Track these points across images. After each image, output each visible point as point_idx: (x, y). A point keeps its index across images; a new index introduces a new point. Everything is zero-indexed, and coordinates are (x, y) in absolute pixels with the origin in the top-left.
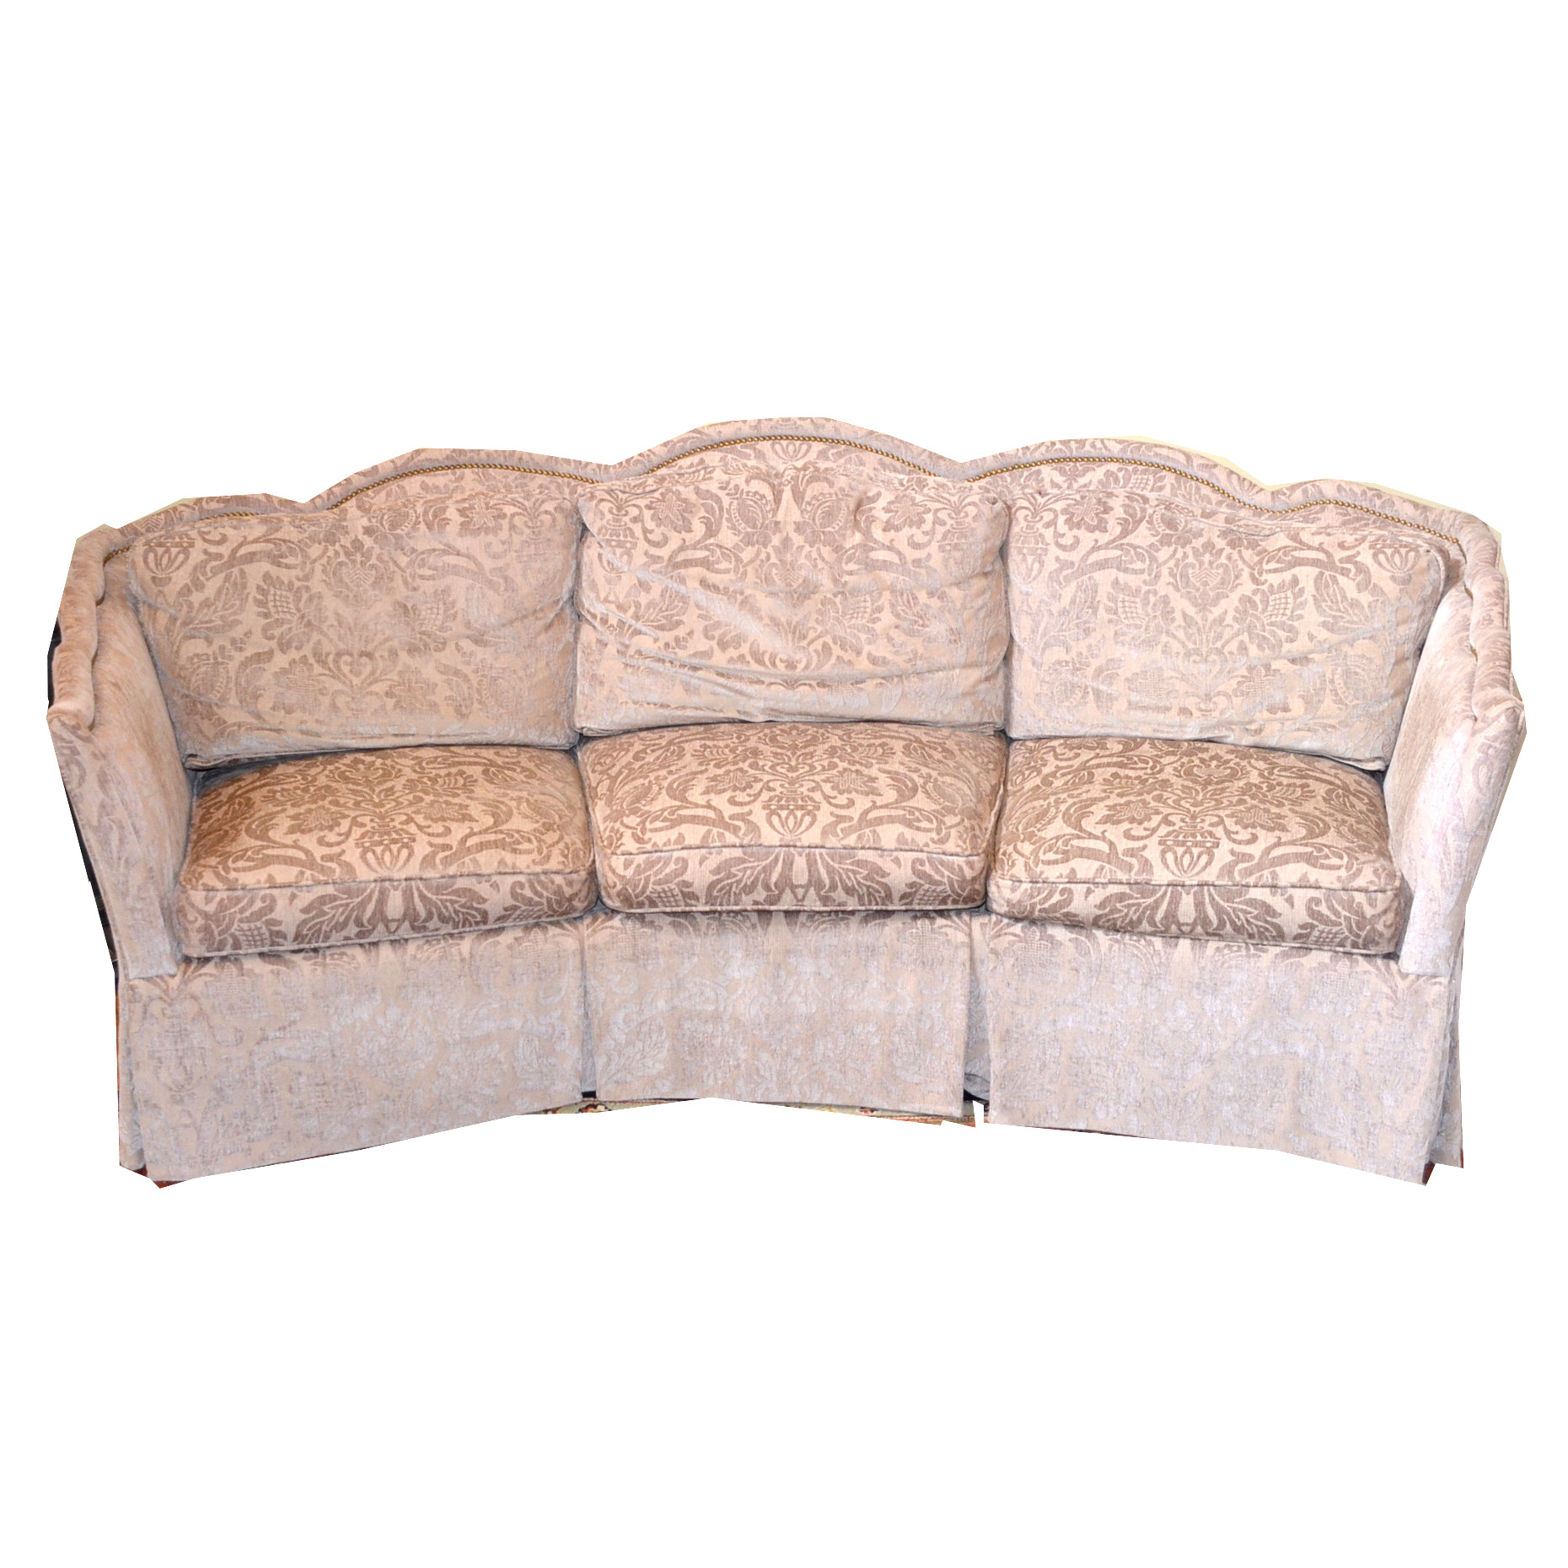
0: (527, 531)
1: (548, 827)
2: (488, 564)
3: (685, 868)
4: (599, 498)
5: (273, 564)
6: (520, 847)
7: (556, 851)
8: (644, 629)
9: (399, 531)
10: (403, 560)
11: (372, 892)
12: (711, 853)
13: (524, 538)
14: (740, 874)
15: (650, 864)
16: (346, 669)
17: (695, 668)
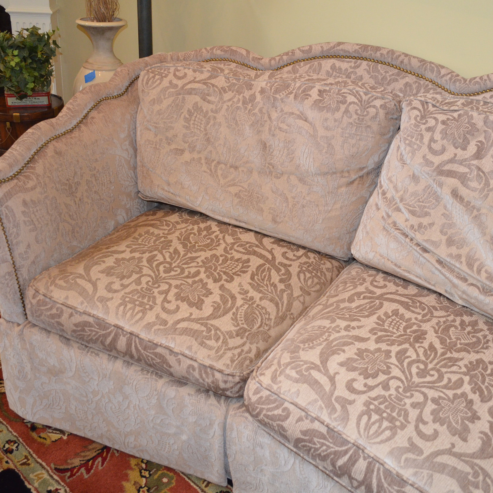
0: (355, 116)
1: (240, 333)
2: (321, 132)
3: (287, 417)
4: (413, 106)
5: (202, 98)
6: (208, 342)
7: (229, 354)
8: (403, 210)
9: (278, 96)
10: (274, 115)
11: (111, 332)
12: (307, 418)
13: (351, 120)
14: (319, 446)
15: (268, 400)
16: (219, 172)
17: (425, 250)
